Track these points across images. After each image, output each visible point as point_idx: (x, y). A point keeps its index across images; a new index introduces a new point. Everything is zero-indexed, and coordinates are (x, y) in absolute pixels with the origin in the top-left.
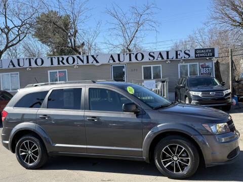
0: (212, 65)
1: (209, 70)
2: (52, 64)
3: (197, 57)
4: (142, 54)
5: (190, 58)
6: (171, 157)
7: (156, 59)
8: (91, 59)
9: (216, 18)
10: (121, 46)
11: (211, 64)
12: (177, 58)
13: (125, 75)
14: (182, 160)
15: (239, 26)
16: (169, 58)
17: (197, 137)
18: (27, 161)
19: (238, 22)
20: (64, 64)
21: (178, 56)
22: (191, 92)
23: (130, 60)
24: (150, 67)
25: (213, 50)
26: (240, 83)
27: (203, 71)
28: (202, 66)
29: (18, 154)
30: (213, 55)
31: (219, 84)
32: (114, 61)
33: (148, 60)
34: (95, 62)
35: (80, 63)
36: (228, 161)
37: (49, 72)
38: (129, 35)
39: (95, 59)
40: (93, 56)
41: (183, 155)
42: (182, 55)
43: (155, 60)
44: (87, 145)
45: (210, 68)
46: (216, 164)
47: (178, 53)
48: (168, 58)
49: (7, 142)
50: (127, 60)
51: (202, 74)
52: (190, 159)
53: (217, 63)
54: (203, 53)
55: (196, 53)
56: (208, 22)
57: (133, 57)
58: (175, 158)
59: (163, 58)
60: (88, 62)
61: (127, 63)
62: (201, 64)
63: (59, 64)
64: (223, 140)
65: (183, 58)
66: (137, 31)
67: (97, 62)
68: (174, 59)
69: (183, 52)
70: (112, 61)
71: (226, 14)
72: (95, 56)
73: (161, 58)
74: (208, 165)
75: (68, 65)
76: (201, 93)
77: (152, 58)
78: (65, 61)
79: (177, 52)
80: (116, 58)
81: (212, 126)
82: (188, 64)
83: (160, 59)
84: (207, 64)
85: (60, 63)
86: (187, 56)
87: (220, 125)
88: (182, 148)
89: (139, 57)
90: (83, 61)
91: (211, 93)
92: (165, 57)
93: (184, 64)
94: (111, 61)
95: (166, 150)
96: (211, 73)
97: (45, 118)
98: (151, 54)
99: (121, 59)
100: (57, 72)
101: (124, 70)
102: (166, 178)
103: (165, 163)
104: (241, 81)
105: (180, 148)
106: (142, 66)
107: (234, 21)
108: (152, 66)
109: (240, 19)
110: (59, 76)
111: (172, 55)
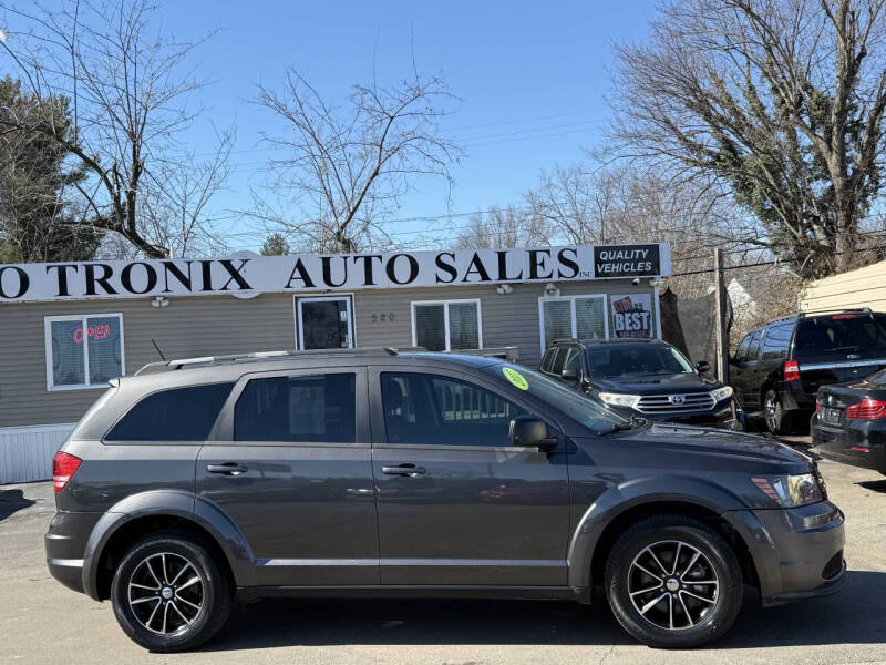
0: (653, 304)
1: (641, 319)
2: (63, 290)
3: (603, 274)
4: (411, 259)
5: (578, 278)
6: (659, 583)
7: (461, 276)
8: (220, 276)
9: (636, 137)
10: (312, 226)
11: (648, 301)
12: (534, 275)
13: (350, 336)
14: (691, 588)
15: (713, 164)
16: (509, 274)
17: (738, 515)
18: (157, 625)
19: (710, 153)
20: (110, 290)
21: (539, 268)
22: (603, 396)
23: (369, 280)
24: (441, 308)
25: (654, 251)
26: (745, 367)
27: (624, 322)
28: (618, 305)
29: (122, 602)
30: (656, 269)
31: (689, 370)
32: (309, 283)
33: (433, 283)
34: (234, 285)
35: (177, 288)
36: (826, 585)
37: (48, 320)
38: (347, 186)
39: (235, 274)
40: (227, 264)
41: (695, 574)
42: (553, 265)
43: (458, 282)
44: (380, 557)
45: (644, 315)
46: (793, 595)
47: (539, 261)
48: (503, 275)
49: (79, 563)
50: (357, 280)
51: (618, 333)
52: (717, 582)
53: (668, 297)
54: (624, 261)
55: (598, 261)
56: (606, 151)
57: (379, 269)
58: (673, 585)
59: (485, 277)
60: (207, 286)
61: (357, 292)
62: (615, 298)
63: (91, 290)
64: (807, 523)
65: (555, 278)
66: (376, 174)
67: (244, 285)
68: (523, 280)
69: (555, 254)
70: (302, 282)
71: (667, 122)
72: (236, 265)
73: (478, 276)
74: (769, 600)
75: (130, 295)
76: (637, 398)
77: (446, 276)
78: (115, 281)
79: (533, 255)
80: (316, 274)
81: (777, 482)
82: (573, 299)
83: (475, 279)
84: (635, 299)
85: (98, 287)
86: (567, 271)
87: (794, 480)
88: (693, 552)
89: (402, 269)
90: (187, 283)
91: (671, 399)
92: (493, 272)
93: (557, 297)
94: (299, 285)
95: (645, 560)
96: (648, 331)
97: (228, 473)
98: (444, 259)
99: (336, 277)
100: (80, 323)
101: (345, 316)
102: (644, 649)
103: (642, 600)
104: (747, 359)
105: (688, 553)
106: (413, 303)
107: (694, 147)
108: (446, 303)
109: (713, 141)
110: (90, 339)
111: (518, 266)
